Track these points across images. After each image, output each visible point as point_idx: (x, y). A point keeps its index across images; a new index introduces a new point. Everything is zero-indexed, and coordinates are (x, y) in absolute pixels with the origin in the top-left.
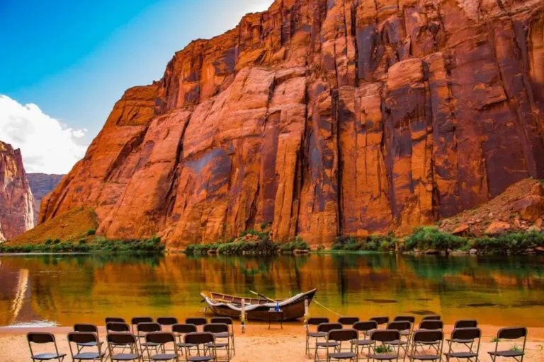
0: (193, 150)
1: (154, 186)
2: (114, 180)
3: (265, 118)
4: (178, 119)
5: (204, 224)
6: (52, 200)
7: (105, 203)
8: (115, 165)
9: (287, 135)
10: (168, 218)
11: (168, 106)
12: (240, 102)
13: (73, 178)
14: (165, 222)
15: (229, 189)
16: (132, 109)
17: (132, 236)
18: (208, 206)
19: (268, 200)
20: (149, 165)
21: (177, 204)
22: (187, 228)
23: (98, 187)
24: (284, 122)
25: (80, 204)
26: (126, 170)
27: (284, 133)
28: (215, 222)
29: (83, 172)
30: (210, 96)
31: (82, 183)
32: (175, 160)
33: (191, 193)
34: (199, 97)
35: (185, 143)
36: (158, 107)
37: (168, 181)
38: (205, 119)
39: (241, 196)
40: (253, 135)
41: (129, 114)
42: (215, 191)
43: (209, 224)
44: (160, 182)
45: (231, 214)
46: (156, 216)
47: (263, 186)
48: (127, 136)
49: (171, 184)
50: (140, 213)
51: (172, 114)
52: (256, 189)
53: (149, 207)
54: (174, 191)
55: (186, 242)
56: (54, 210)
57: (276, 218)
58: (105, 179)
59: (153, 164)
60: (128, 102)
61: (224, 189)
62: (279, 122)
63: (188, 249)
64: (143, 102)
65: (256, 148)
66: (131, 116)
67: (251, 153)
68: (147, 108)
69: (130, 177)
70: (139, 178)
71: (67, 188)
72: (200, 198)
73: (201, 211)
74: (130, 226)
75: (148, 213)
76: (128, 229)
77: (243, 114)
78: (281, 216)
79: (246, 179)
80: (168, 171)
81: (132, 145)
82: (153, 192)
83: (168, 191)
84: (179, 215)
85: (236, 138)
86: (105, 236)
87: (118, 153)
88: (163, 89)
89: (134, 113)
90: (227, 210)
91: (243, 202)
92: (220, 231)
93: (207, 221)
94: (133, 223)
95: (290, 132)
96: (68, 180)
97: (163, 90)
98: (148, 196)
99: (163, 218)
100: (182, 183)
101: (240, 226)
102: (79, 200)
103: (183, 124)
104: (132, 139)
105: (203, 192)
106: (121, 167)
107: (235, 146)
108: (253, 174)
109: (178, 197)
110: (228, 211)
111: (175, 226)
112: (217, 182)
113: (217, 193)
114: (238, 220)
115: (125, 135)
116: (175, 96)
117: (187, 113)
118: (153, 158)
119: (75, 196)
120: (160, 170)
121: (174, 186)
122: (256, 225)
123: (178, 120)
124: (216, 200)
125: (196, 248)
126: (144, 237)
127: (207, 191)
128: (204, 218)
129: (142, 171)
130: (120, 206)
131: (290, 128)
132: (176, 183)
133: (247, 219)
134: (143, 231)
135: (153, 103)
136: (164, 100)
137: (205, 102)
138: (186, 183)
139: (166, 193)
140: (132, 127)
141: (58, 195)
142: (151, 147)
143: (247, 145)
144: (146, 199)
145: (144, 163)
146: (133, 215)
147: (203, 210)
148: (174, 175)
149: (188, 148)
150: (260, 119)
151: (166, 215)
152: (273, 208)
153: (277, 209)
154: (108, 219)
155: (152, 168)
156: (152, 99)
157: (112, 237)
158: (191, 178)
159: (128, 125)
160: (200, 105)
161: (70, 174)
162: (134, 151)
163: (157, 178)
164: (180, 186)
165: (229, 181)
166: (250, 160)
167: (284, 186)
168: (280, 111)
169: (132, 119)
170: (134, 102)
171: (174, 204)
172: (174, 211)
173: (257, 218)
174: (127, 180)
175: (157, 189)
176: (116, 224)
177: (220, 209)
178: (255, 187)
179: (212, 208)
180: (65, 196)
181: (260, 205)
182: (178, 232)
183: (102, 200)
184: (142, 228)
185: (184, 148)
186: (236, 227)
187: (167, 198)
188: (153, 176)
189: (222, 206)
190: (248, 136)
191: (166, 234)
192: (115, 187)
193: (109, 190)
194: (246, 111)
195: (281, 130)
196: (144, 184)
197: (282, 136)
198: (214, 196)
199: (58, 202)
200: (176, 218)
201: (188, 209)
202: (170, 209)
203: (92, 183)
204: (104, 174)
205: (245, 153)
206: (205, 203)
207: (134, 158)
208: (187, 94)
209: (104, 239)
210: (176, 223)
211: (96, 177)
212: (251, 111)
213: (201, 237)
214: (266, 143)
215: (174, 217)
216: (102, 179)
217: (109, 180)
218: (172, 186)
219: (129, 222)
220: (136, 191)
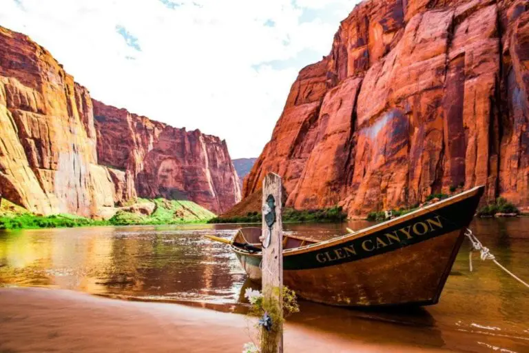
0: (367, 116)
1: (333, 157)
2: (297, 156)
3: (445, 66)
4: (349, 87)
5: (384, 191)
6: (250, 179)
7: (291, 178)
8: (298, 142)
9: (475, 80)
10: (348, 188)
11: (339, 77)
12: (413, 55)
13: (265, 158)
14: (346, 191)
15: (409, 151)
16: (307, 88)
17: (317, 207)
18: (388, 172)
19: (456, 159)
20: (325, 138)
21: (356, 172)
22: (367, 195)
23: (284, 164)
24: (469, 65)
26: (305, 147)
27: (471, 78)
28: (395, 188)
29: (271, 152)
30: (379, 58)
31: (271, 162)
32: (350, 129)
33: (369, 160)
34: (369, 60)
35: (359, 110)
36: (330, 81)
37: (345, 151)
38: (376, 83)
39: (422, 157)
40: (432, 87)
41: (304, 92)
42: (394, 155)
43: (389, 190)
44: (337, 153)
45: (413, 178)
46: (337, 186)
47: (449, 143)
48: (305, 114)
49: (348, 153)
50: (321, 184)
51: (343, 84)
52: (441, 147)
53: (329, 178)
54: (352, 160)
55: (367, 210)
56: (253, 187)
57: (468, 178)
58: (289, 157)
59: (329, 135)
60: (302, 82)
61: (403, 152)
62: (464, 66)
63: (370, 217)
64: (316, 79)
65: (437, 102)
66: (306, 95)
67: (430, 108)
68: (320, 84)
69: (309, 152)
70: (319, 151)
71: (261, 167)
72: (379, 164)
73: (380, 176)
74: (313, 197)
75: (329, 184)
76: (312, 200)
77: (417, 67)
78: (474, 176)
79: (427, 138)
80: (344, 141)
81: (310, 121)
82: (332, 163)
83: (346, 161)
84: (359, 183)
85: (413, 95)
86: (293, 207)
87: (298, 130)
88: (332, 61)
89: (309, 91)
90: (408, 174)
91: (426, 164)
92: (402, 197)
93: (387, 187)
94: (316, 194)
95: (479, 75)
96: (260, 162)
97: (332, 63)
98: (327, 168)
99: (343, 188)
100: (359, 150)
101: (424, 190)
103: (354, 92)
104: (310, 115)
105: (381, 157)
106: (302, 144)
107: (411, 103)
108: (436, 131)
109: (357, 164)
110: (409, 176)
111: (355, 194)
112: (395, 146)
113: (396, 156)
114: (422, 184)
115: (303, 112)
116: (344, 66)
117: (357, 81)
118: (330, 130)
120: (337, 141)
121: (351, 156)
122: (443, 187)
123: (349, 89)
124: (396, 164)
125: (377, 215)
126: (327, 207)
127: (384, 155)
128: (383, 184)
129: (321, 144)
130: (303, 179)
131: (477, 71)
132: (353, 152)
133: (432, 181)
134: (326, 202)
135: (324, 78)
136: (334, 72)
137: (375, 65)
138: (363, 151)
139: (345, 163)
140: (308, 105)
141: (255, 175)
142: (327, 120)
143: (425, 100)
144: (326, 171)
145: (321, 136)
146: (315, 186)
147: (382, 176)
148: (350, 144)
149: (362, 115)
150: (438, 69)
151: (346, 184)
152: (464, 166)
153: (468, 167)
154: (294, 192)
155: (329, 140)
156: (324, 74)
157: (298, 208)
158: (367, 144)
159: (304, 103)
160: (371, 69)
161: (262, 155)
162: (312, 127)
163: (335, 148)
164: (357, 155)
165: (408, 143)
166: (431, 117)
167: (476, 140)
168: (463, 54)
169: (307, 97)
170: (307, 80)
171: (353, 173)
172: (354, 180)
173: (444, 180)
174: (308, 155)
175: (335, 160)
176: (301, 196)
177: (401, 173)
178: (439, 145)
179: (392, 173)
180: (259, 174)
181: (447, 165)
182: (358, 200)
183: (288, 175)
184: (325, 198)
185: (358, 116)
186: (419, 191)
187: (346, 168)
188: (330, 148)
189: (402, 170)
190: (426, 90)
191: (347, 204)
192: (298, 162)
193: (293, 165)
194: (422, 63)
195: (467, 75)
196: (323, 157)
197: (469, 83)
198: (393, 160)
199: (255, 181)
200: (356, 187)
201: (368, 176)
202: (349, 177)
203: (279, 162)
204: (287, 151)
205: (423, 110)
206: (384, 169)
207: (312, 133)
208: (356, 61)
209: (292, 210)
210: (356, 192)
211: (281, 155)
212: (426, 61)
213: (382, 204)
214: (448, 94)
215: (354, 186)
216: (286, 156)
217: (292, 156)
218: (349, 155)
219: (312, 193)
220: (316, 164)
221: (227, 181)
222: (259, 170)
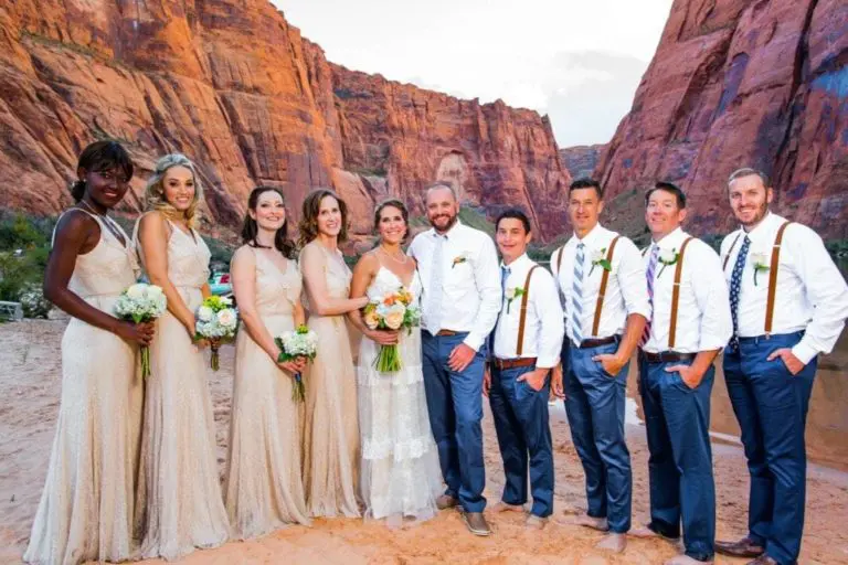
0: (830, 50)
1: (752, 137)
2: (680, 138)
8: (680, 112)
10: (783, 194)
13: (619, 144)
16: (703, 3)
20: (738, 101)
21: (801, 164)
22: (821, 209)
23: (655, 153)
25: (631, 184)
26: (697, 121)
29: (633, 131)
31: (631, 152)
32: (791, 80)
33: (831, 139)
35: (813, 40)
37: (778, 124)
41: (698, 13)
44: (762, 128)
48: (698, 57)
49: (785, 128)
54: (793, 142)
58: (667, 139)
59: (747, 95)
66: (701, 17)
69: (706, 129)
70: (724, 126)
71: (612, 161)
74: (711, 213)
76: (708, 218)
80: (777, 105)
81: (707, 69)
82: (750, 147)
83: (780, 143)
84: (805, 186)
87: (685, 89)
89: (708, 10)
94: (715, 207)
96: (612, 149)
98: (740, 158)
100: (810, 122)
102: (629, 177)
103: (805, 2)
104: (707, 59)
106: (693, 114)
109: (802, 150)
111: (797, 207)
115: (695, 55)
118: (750, 82)
119: (623, 172)
120: (761, 105)
121: (792, 133)
129: (727, 113)
130: (692, 181)
132: (795, 125)
138: (817, 121)
139: (777, 148)
140: (705, 37)
141: (601, 175)
142: (743, 65)
144: (737, 164)
145: (729, 98)
146: (714, 193)
148: (791, 110)
149: (819, 48)
151: (778, 188)
155: (747, 103)
158: (828, 109)
159: (698, 35)
161: (614, 139)
162: (712, 80)
163: (757, 121)
164: (804, 130)
169: (703, 22)
171: (793, 166)
172: (794, 180)
174: (703, 135)
175: (756, 142)
180: (610, 174)
183: (663, 174)
185: (811, 52)
187: (778, 157)
188: (747, 120)
192: (682, 149)
193: (672, 156)
196: (732, 137)
200: (799, 192)
201: (825, 171)
202: (785, 175)
203: (647, 149)
204: (662, 130)
207: (712, 92)
210: (798, 202)
211: (652, 138)
215: (793, 192)
216: (661, 138)
217: (672, 139)
218: (788, 131)
219: (709, 207)
220: (718, 152)
221: (552, 187)
222: (610, 166)
